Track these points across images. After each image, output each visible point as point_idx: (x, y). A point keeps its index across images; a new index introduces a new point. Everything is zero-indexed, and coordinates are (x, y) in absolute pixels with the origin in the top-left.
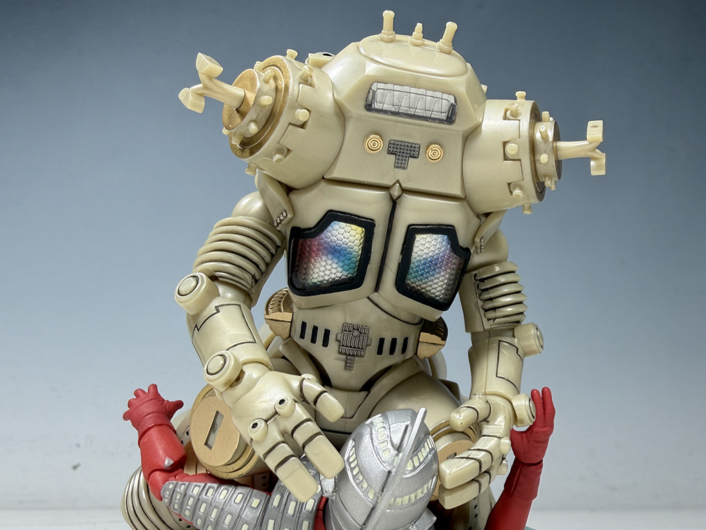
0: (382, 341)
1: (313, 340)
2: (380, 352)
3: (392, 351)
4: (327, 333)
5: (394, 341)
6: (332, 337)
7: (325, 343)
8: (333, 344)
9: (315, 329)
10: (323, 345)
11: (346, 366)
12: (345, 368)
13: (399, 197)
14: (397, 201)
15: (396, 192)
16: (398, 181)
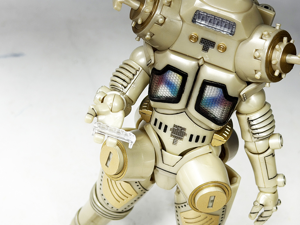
1: (160, 128)
2: (190, 140)
3: (197, 141)
4: (166, 127)
5: (198, 137)
6: (168, 129)
7: (165, 131)
8: (169, 132)
9: (161, 124)
10: (164, 131)
11: (173, 143)
12: (173, 144)
13: (202, 65)
14: (201, 67)
15: (201, 62)
16: (203, 57)
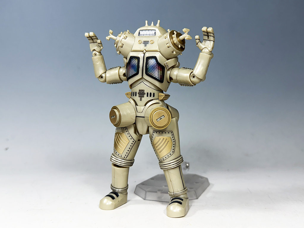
0: (148, 93)
2: (147, 96)
3: (150, 96)
4: (136, 93)
5: (151, 93)
10: (135, 96)
11: (140, 100)
13: (145, 53)
16: (145, 49)
